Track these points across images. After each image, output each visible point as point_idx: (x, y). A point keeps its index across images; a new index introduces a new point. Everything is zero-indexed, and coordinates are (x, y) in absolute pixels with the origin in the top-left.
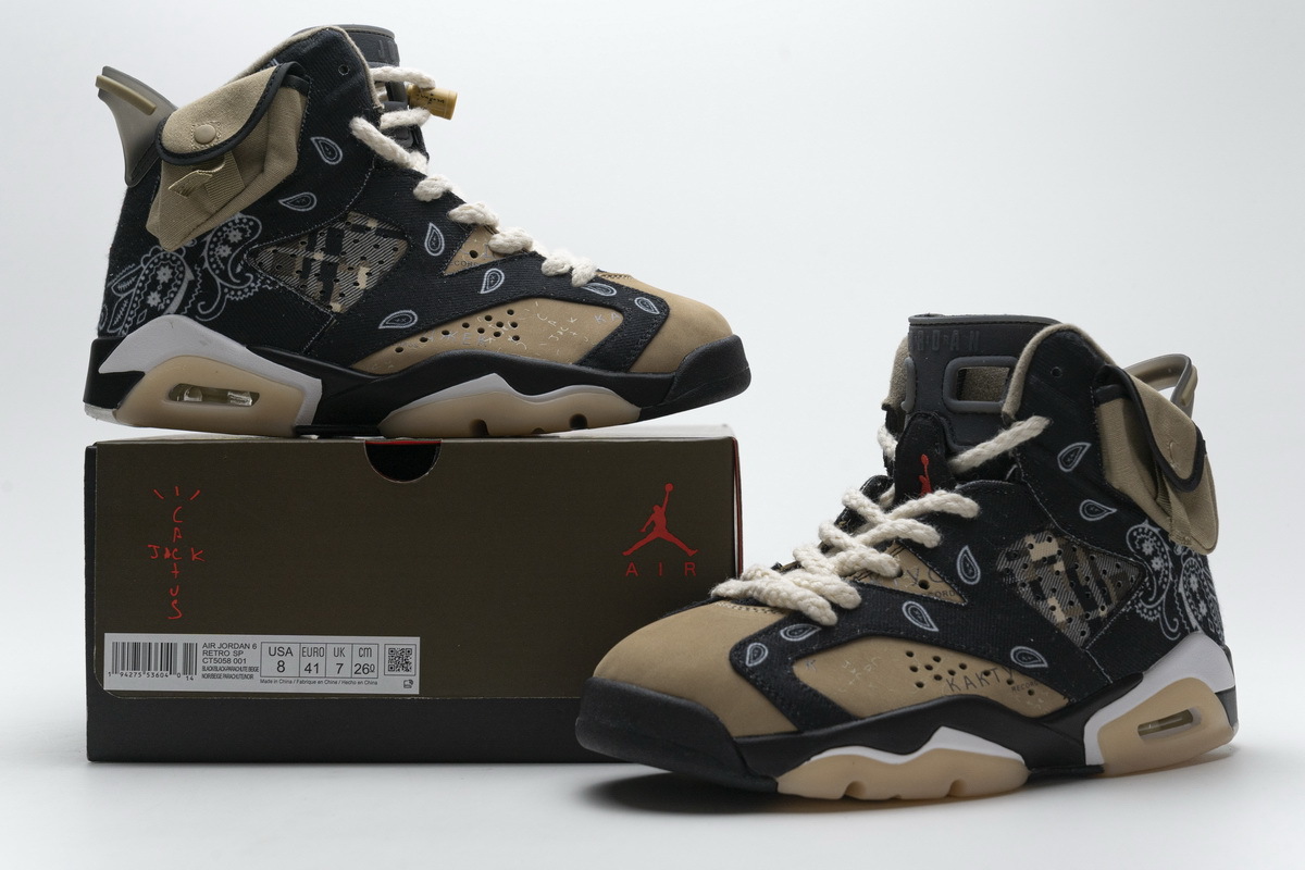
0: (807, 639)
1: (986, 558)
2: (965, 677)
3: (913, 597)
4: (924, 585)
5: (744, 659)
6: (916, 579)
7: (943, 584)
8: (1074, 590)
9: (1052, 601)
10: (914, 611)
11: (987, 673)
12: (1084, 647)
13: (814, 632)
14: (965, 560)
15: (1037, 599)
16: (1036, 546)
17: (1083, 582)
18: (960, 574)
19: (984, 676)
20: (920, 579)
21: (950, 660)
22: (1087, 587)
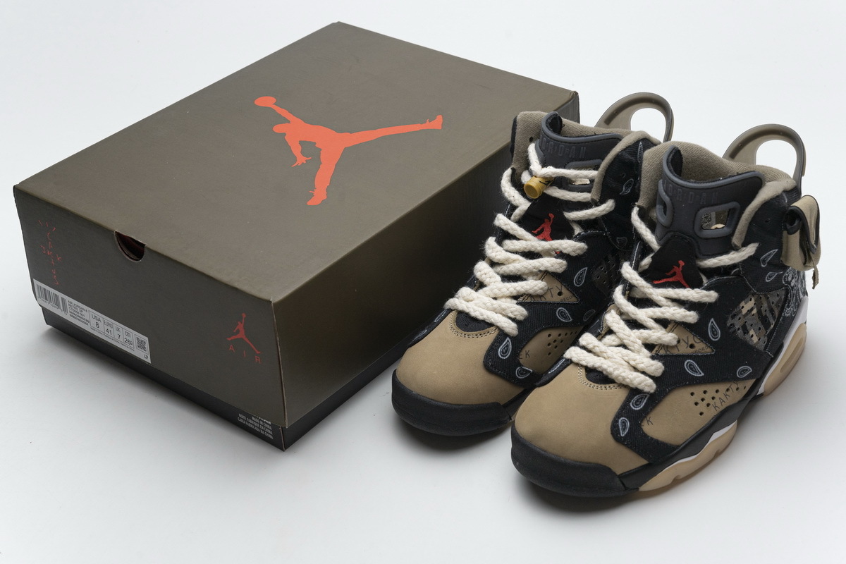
0: (645, 405)
1: (722, 324)
2: (720, 398)
3: (689, 357)
4: (692, 346)
5: (620, 434)
6: (687, 344)
7: (701, 344)
8: (760, 320)
9: (752, 332)
10: (690, 366)
11: (728, 390)
12: (765, 349)
13: (646, 399)
14: (712, 327)
15: (745, 333)
16: (745, 306)
17: (764, 313)
18: (710, 336)
19: (728, 393)
20: (690, 343)
21: (711, 389)
22: (766, 316)
